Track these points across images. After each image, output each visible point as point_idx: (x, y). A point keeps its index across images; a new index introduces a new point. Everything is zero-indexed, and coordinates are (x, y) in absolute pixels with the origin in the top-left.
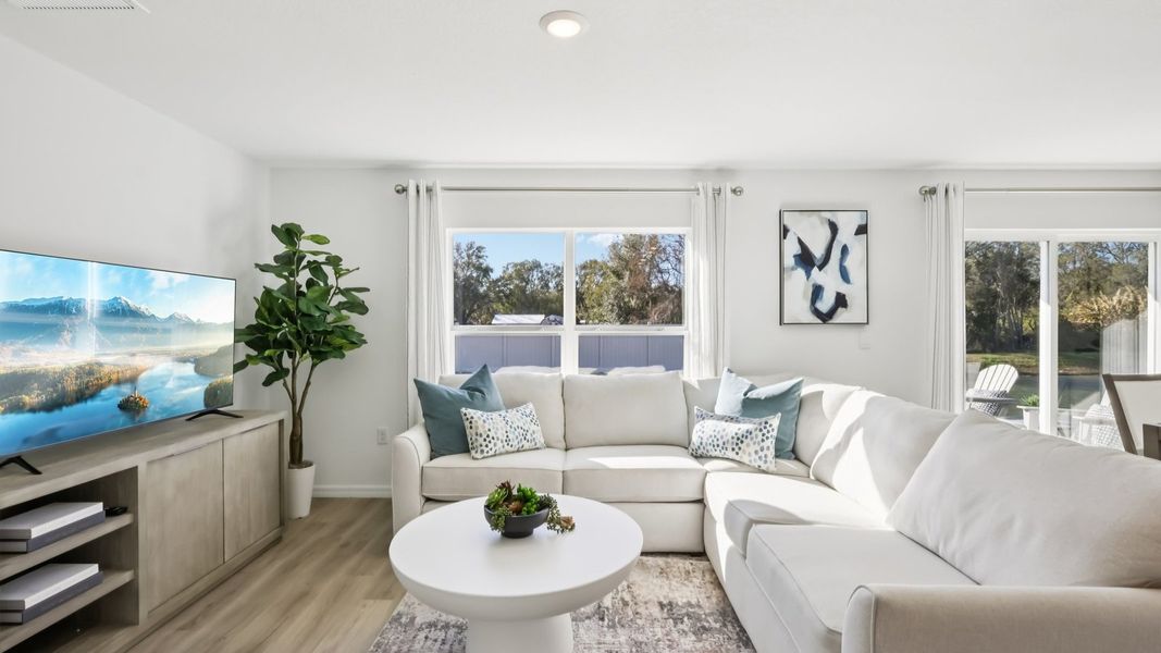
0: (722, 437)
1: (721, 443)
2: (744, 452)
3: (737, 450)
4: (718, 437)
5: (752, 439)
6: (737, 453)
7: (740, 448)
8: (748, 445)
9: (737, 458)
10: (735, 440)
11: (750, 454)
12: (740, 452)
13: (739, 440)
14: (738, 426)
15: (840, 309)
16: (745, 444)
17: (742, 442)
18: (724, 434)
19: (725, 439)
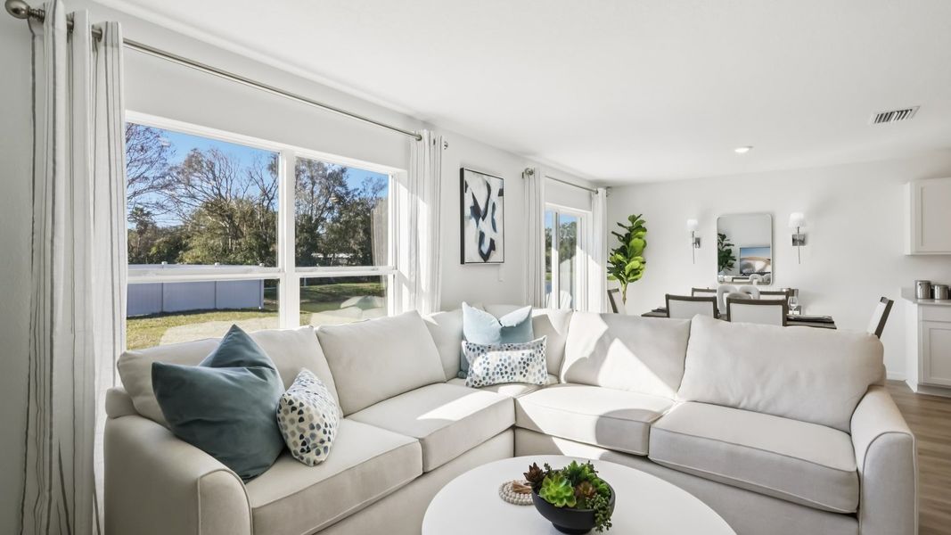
0: (510, 364)
1: (509, 370)
2: (530, 374)
3: (524, 373)
4: (506, 364)
5: (535, 360)
6: (524, 376)
7: (527, 371)
8: (533, 367)
9: (523, 380)
10: (522, 365)
11: (534, 374)
12: (527, 374)
13: (525, 363)
14: (520, 352)
15: (492, 251)
16: (530, 366)
17: (528, 365)
18: (511, 361)
19: (513, 366)
